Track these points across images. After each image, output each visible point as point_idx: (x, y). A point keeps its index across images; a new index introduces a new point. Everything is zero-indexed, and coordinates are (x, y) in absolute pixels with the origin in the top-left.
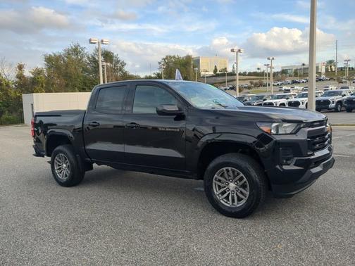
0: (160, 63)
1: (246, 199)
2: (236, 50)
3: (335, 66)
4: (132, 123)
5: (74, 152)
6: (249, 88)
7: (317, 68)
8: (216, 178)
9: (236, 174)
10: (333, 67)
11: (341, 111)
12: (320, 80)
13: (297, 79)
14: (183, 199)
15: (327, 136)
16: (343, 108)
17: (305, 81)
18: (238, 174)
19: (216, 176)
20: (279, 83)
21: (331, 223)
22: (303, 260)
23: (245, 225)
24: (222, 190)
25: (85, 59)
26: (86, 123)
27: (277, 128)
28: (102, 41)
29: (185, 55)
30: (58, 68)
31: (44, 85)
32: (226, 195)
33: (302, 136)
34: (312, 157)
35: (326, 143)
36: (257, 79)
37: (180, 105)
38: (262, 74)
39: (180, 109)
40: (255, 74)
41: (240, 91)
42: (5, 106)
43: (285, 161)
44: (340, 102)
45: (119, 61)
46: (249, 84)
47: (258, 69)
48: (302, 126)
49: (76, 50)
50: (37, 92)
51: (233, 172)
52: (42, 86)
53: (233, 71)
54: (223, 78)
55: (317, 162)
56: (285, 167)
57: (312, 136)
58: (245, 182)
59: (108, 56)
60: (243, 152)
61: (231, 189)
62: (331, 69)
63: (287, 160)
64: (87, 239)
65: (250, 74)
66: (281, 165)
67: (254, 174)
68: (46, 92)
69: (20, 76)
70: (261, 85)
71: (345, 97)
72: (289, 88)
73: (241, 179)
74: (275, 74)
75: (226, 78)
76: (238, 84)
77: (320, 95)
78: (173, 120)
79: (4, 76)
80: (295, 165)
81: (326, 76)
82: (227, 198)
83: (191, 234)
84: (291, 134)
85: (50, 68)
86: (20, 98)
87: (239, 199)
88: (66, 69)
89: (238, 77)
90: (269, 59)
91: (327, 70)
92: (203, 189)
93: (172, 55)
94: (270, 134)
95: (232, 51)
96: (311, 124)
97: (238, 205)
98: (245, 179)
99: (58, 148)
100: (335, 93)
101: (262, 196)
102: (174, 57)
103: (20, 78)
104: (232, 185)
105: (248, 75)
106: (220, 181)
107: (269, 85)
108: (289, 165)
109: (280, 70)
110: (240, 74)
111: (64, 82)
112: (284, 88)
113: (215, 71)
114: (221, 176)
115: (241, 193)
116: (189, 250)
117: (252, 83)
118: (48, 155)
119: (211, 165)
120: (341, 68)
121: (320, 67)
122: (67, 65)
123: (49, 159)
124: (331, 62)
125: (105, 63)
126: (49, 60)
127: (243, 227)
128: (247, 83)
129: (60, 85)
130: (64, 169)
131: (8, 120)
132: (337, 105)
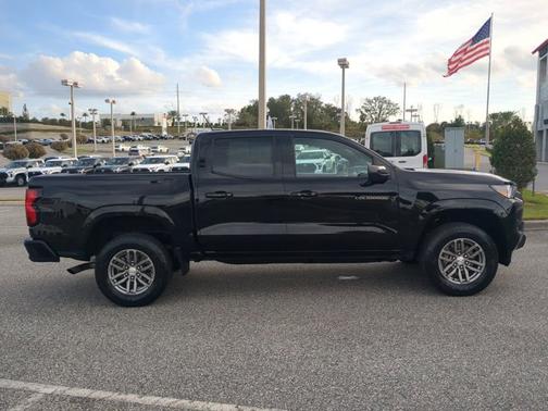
3: (179, 119)
47: (62, 115)
53: (25, 116)
81: (169, 132)
90: (107, 101)
105: (53, 124)
110: (36, 121)
124: (173, 114)
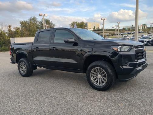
0: (70, 25)
1: (106, 82)
2: (103, 19)
3: (146, 26)
4: (54, 47)
5: (28, 61)
6: (109, 36)
7: (139, 27)
8: (92, 73)
9: (101, 71)
10: (145, 27)
11: (149, 45)
12: (140, 32)
13: (130, 32)
14: (77, 82)
15: (144, 53)
16: (150, 44)
17: (133, 33)
18: (102, 70)
19: (92, 71)
20: (122, 34)
21: (146, 93)
22: (133, 111)
23: (105, 94)
24: (95, 78)
25: (38, 23)
26: (33, 48)
27: (121, 48)
28: (45, 15)
29: (81, 22)
30: (26, 27)
31: (20, 34)
32: (96, 80)
33: (132, 52)
34: (137, 62)
35: (144, 56)
36: (112, 32)
37: (75, 39)
38: (115, 30)
39: (75, 41)
40: (111, 30)
41: (105, 37)
42: (3, 43)
43: (124, 64)
44: (148, 42)
45: (52, 24)
46: (109, 34)
47: (113, 28)
48: (132, 47)
49: (34, 19)
50: (17, 37)
51: (100, 69)
52: (19, 35)
53: (102, 29)
54: (98, 32)
55: (140, 65)
56: (124, 67)
57: (137, 52)
58: (105, 74)
59: (47, 22)
60: (105, 60)
61: (99, 77)
62: (145, 28)
63: (125, 63)
64: (31, 100)
65: (109, 30)
66: (123, 66)
67: (109, 70)
68: (21, 37)
69: (10, 31)
70: (114, 34)
71: (151, 39)
72: (126, 36)
73: (104, 73)
74: (120, 30)
75: (99, 32)
76: (104, 34)
77: (140, 38)
78: (72, 46)
79: (2, 30)
80: (129, 66)
81: (142, 30)
82: (97, 82)
83: (80, 98)
84: (127, 51)
85: (22, 27)
86: (9, 40)
87: (103, 82)
88: (29, 27)
89: (104, 31)
90: (117, 23)
91: (143, 28)
92: (86, 78)
93: (75, 22)
94: (117, 51)
95: (102, 19)
96: (137, 47)
97: (102, 85)
98: (105, 73)
99: (21, 60)
100: (146, 38)
101: (113, 81)
102: (76, 22)
103: (9, 31)
104: (99, 76)
105: (108, 30)
106: (93, 74)
107: (117, 35)
108: (126, 66)
109: (122, 28)
110: (105, 30)
111: (29, 33)
112: (124, 36)
113: (94, 28)
114: (94, 71)
115: (104, 79)
116: (78, 106)
117: (110, 34)
118: (17, 63)
119: (90, 66)
120: (149, 27)
121: (140, 27)
122: (30, 26)
123: (17, 64)
124: (144, 25)
125: (46, 25)
126: (22, 23)
127: (104, 95)
128: (108, 34)
129: (27, 35)
130: (24, 69)
131: (4, 49)
132: (147, 43)
